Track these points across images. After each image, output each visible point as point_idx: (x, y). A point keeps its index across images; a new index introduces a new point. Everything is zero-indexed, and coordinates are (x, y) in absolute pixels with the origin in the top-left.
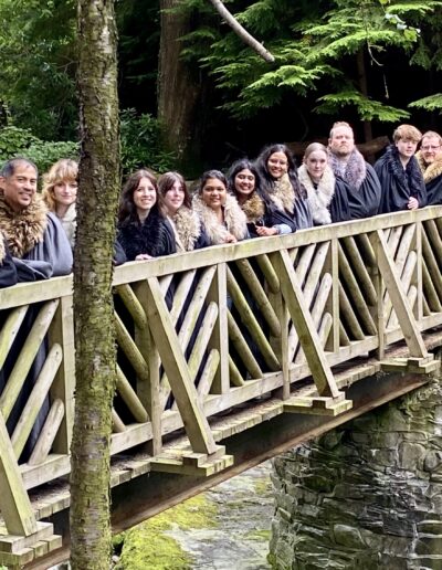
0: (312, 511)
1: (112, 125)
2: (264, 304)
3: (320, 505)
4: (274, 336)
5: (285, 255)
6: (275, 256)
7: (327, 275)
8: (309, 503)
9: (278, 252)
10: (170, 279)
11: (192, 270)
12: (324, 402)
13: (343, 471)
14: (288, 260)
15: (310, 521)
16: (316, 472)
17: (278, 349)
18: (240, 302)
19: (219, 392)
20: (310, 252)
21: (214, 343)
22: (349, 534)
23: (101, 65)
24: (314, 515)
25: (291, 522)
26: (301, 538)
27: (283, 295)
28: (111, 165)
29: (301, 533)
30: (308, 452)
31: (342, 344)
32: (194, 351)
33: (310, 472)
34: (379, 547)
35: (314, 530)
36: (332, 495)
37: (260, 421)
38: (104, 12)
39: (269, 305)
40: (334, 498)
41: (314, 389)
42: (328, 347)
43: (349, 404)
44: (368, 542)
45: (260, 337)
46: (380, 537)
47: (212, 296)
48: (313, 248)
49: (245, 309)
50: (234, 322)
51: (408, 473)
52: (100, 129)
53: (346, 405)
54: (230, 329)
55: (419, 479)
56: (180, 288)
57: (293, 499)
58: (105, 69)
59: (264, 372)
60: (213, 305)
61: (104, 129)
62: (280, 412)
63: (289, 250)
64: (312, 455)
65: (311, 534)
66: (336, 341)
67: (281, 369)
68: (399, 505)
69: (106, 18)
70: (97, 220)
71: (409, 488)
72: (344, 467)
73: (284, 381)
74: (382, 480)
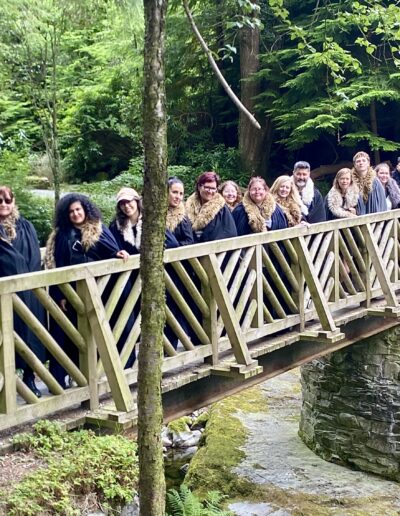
0: (326, 404)
1: (163, 161)
2: (287, 271)
3: (331, 400)
4: (295, 291)
5: (302, 240)
6: (295, 241)
7: (331, 253)
8: (324, 399)
9: (297, 238)
11: (239, 249)
12: (325, 335)
13: (346, 379)
14: (304, 244)
15: (324, 410)
16: (328, 379)
17: (297, 301)
18: (271, 269)
19: (257, 327)
20: (319, 238)
21: (253, 295)
22: (350, 420)
24: (327, 406)
25: (313, 410)
26: (319, 421)
27: (300, 266)
29: (318, 418)
30: (323, 366)
32: (240, 300)
33: (325, 379)
34: (369, 428)
35: (328, 416)
36: (339, 394)
37: (284, 345)
38: (159, 90)
39: (291, 272)
40: (340, 396)
41: (320, 326)
42: (332, 299)
43: (342, 336)
44: (362, 424)
45: (284, 292)
46: (370, 422)
47: (252, 266)
48: (321, 235)
49: (274, 274)
51: (388, 382)
52: (155, 163)
53: (340, 336)
54: (264, 287)
55: (395, 385)
57: (313, 396)
59: (287, 314)
60: (254, 271)
61: (158, 164)
62: (298, 340)
63: (305, 237)
64: (326, 368)
65: (325, 419)
66: (337, 295)
67: (299, 313)
68: (382, 401)
69: (160, 95)
70: (154, 219)
71: (389, 391)
72: (347, 377)
73: (301, 320)
74: (371, 385)
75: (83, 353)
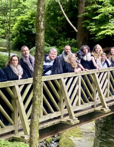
0: (104, 135)
1: (43, 44)
2: (90, 85)
3: (106, 134)
4: (93, 93)
5: (96, 74)
6: (93, 74)
7: (107, 80)
8: (103, 133)
9: (94, 73)
10: (67, 79)
11: (72, 77)
12: (103, 109)
13: (111, 126)
14: (97, 76)
15: (103, 137)
16: (105, 126)
17: (93, 97)
18: (84, 85)
19: (78, 105)
20: (102, 74)
21: (77, 94)
22: (112, 141)
23: (41, 31)
24: (104, 136)
25: (99, 137)
26: (101, 141)
28: (42, 53)
29: (101, 140)
30: (103, 121)
31: (110, 96)
32: (72, 96)
33: (104, 126)
35: (104, 140)
36: (108, 132)
37: (88, 113)
38: (42, 18)
40: (109, 132)
41: (101, 106)
42: (106, 96)
43: (110, 110)
45: (89, 93)
47: (77, 83)
49: (85, 86)
50: (82, 90)
52: (40, 45)
53: (109, 110)
56: (69, 81)
57: (99, 132)
58: (42, 31)
60: (78, 85)
61: (41, 45)
62: (93, 111)
63: (97, 73)
64: (104, 122)
65: (103, 141)
66: (108, 95)
67: (94, 101)
69: (42, 20)
70: (38, 65)
72: (112, 125)
73: (95, 104)
75: (13, 113)
